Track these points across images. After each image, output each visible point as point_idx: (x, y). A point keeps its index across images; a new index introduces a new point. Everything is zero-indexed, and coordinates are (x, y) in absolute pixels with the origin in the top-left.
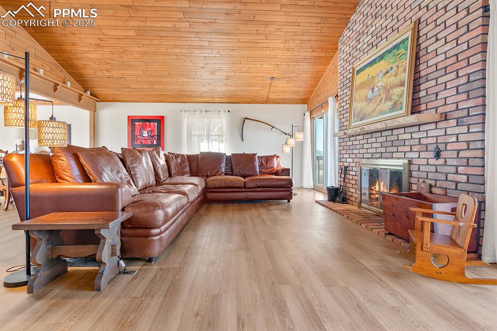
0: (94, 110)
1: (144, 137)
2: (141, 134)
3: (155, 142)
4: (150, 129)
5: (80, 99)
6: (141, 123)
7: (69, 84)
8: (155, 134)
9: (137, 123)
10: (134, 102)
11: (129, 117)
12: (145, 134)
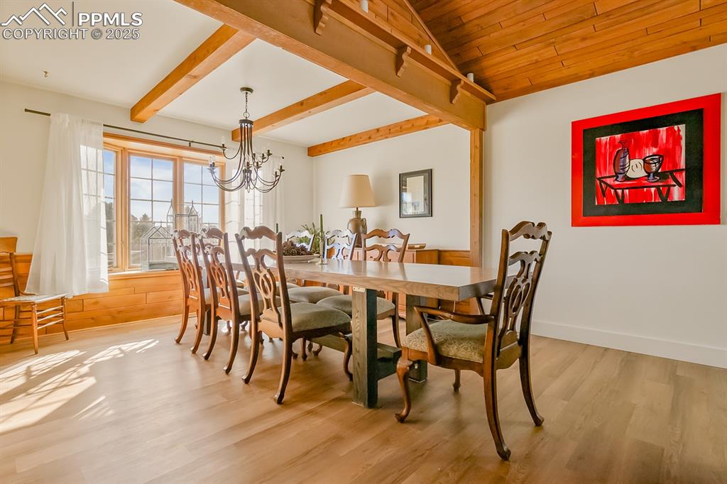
0: (480, 126)
1: (629, 179)
2: (620, 172)
3: (677, 194)
4: (655, 150)
5: (453, 93)
6: (618, 136)
7: (429, 49)
8: (675, 164)
9: (605, 139)
10: (592, 75)
11: (576, 125)
12: (636, 169)
